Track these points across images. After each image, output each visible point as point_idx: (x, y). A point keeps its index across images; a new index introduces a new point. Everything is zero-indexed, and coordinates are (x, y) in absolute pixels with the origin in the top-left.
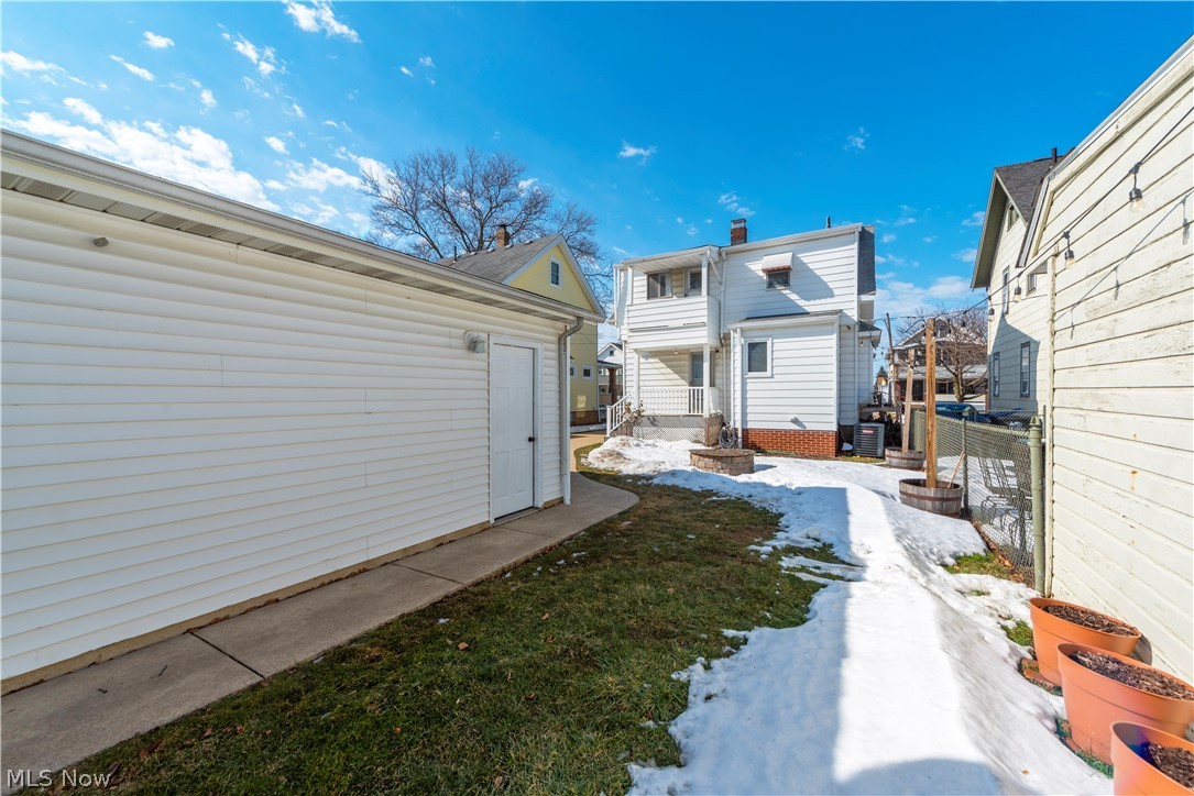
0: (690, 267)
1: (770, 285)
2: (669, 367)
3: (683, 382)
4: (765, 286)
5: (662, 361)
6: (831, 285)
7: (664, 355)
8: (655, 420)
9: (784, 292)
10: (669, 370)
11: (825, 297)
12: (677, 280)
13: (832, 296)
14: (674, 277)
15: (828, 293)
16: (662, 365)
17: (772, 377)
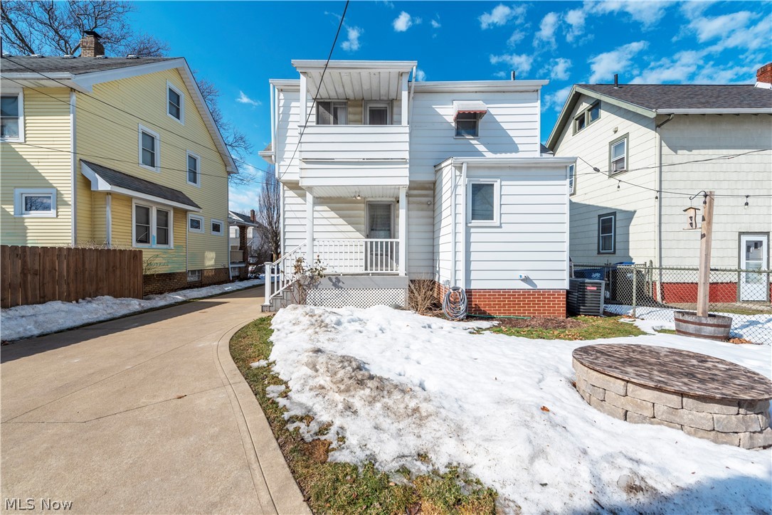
0: (371, 101)
1: (458, 134)
2: (341, 217)
3: (358, 235)
4: (454, 133)
5: (333, 209)
6: (516, 140)
7: (335, 202)
8: (338, 280)
9: (473, 142)
10: (341, 221)
11: (511, 152)
12: (355, 114)
13: (517, 151)
14: (350, 109)
15: (514, 148)
16: (333, 214)
17: (500, 227)
